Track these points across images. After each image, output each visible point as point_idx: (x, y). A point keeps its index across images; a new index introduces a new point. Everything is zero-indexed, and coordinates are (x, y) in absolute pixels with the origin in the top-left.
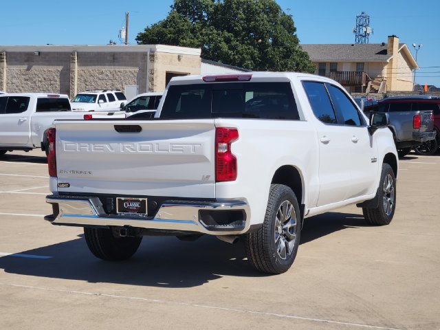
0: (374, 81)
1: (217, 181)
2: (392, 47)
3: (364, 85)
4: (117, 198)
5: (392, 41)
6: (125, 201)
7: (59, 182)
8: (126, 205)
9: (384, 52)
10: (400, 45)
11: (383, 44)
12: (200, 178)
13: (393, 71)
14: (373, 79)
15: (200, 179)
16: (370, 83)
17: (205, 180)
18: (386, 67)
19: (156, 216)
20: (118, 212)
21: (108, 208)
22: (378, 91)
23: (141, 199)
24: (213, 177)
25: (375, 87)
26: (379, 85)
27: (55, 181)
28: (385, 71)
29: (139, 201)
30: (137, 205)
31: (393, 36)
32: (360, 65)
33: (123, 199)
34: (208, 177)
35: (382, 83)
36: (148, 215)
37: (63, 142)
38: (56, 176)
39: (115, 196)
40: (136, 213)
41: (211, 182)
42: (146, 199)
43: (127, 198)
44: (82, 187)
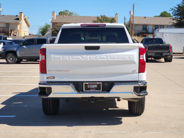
0: (14, 31)
1: (139, 72)
2: (21, 17)
3: (10, 33)
4: (84, 83)
5: (21, 15)
6: (89, 84)
7: (48, 76)
8: (89, 86)
9: (18, 19)
10: (24, 16)
11: (17, 16)
12: (131, 72)
13: (22, 27)
14: (14, 30)
16: (12, 32)
17: (134, 72)
18: (19, 25)
19: (111, 91)
20: (84, 90)
21: (79, 88)
22: (16, 35)
23: (98, 83)
24: (137, 71)
25: (15, 34)
26: (17, 33)
27: (45, 76)
28: (19, 27)
29: (97, 84)
30: (96, 86)
31: (21, 12)
32: (8, 24)
33: (87, 83)
34: (135, 71)
35: (18, 32)
36: (102, 91)
37: (52, 55)
38: (46, 73)
39: (83, 82)
40: (95, 90)
41: (136, 73)
42: (101, 83)
43: (90, 83)
44: (62, 78)
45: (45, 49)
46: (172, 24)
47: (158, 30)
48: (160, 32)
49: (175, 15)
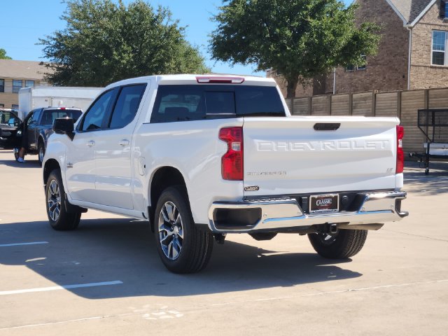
1: (397, 172)
4: (310, 197)
6: (318, 198)
7: (246, 186)
8: (318, 203)
15: (385, 172)
19: (361, 210)
20: (310, 210)
21: (303, 208)
23: (333, 195)
24: (394, 170)
29: (331, 197)
30: (329, 201)
33: (316, 196)
34: (391, 169)
36: (340, 210)
37: (256, 141)
38: (242, 180)
39: (308, 195)
40: (327, 210)
41: (393, 174)
42: (338, 195)
43: (319, 196)
44: (273, 189)
45: (242, 128)
46: (45, 76)
47: (30, 91)
48: (33, 95)
49: (49, 56)
